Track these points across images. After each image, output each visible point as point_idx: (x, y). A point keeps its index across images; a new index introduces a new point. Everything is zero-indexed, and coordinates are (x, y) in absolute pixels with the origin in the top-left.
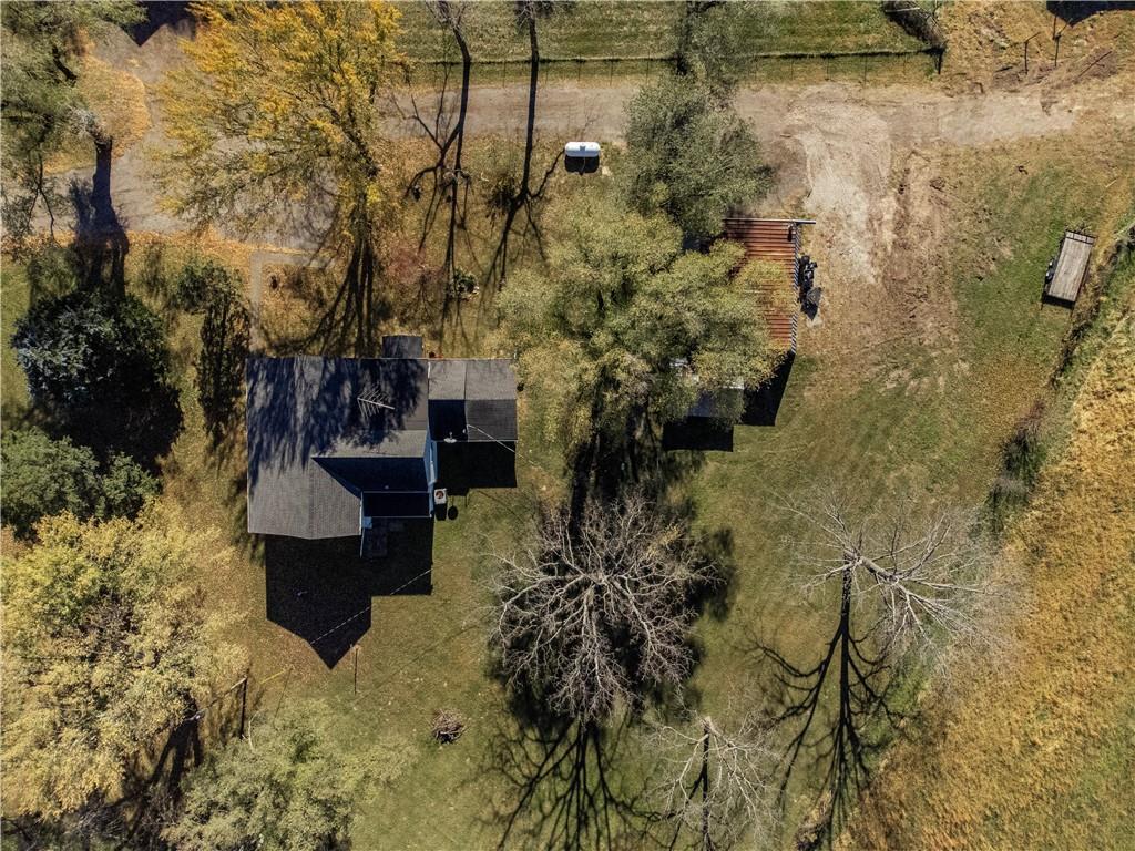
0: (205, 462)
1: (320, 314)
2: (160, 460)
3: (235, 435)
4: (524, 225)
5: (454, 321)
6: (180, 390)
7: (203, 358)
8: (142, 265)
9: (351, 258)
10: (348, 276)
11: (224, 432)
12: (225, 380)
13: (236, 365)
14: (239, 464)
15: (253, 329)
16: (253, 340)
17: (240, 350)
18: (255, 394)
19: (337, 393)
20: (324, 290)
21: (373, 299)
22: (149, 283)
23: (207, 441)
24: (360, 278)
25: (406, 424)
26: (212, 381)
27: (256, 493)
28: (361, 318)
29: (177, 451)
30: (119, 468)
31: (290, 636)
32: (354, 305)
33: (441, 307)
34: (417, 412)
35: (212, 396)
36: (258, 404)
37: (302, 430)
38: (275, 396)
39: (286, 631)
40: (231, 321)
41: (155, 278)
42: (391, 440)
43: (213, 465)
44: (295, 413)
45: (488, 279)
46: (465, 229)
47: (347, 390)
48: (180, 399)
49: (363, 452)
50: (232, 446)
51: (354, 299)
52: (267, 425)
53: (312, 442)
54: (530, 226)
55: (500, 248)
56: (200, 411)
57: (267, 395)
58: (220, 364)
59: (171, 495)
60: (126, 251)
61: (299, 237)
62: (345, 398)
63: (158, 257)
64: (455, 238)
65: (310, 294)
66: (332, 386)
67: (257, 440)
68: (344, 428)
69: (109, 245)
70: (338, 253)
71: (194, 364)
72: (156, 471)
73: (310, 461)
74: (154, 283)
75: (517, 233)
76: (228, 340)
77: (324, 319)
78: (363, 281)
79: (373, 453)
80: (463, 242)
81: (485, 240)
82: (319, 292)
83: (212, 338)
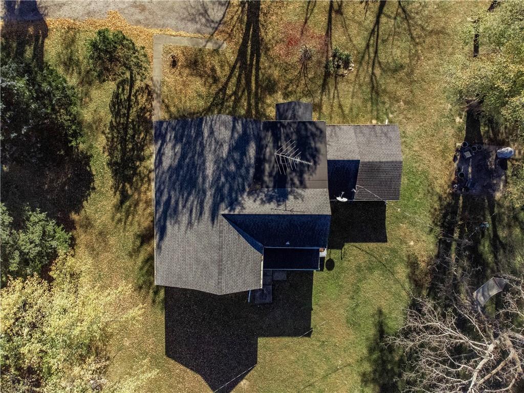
0: (113, 218)
1: (214, 89)
2: (74, 216)
3: (139, 194)
4: (395, 9)
5: (332, 95)
6: (91, 156)
7: (112, 127)
8: (59, 48)
9: (241, 40)
10: (238, 56)
11: (130, 192)
12: (130, 146)
13: (140, 134)
14: (142, 220)
15: (154, 103)
16: (155, 112)
17: (143, 120)
18: (163, 154)
19: (244, 153)
20: (218, 69)
21: (261, 76)
22: (65, 64)
23: (115, 200)
24: (249, 57)
25: (307, 183)
26: (119, 147)
27: (163, 247)
28: (249, 94)
29: (89, 208)
30: (35, 223)
31: (185, 372)
32: (243, 81)
33: (320, 82)
34: (317, 171)
35: (119, 161)
36: (166, 163)
37: (211, 187)
38: (183, 156)
39: (182, 367)
40: (135, 95)
41: (70, 59)
42: (296, 198)
43: (120, 220)
44: (204, 170)
45: (363, 57)
46: (342, 14)
47: (252, 151)
48: (91, 163)
49: (270, 209)
50: (137, 204)
51: (243, 76)
52: (174, 183)
53: (222, 200)
54: (400, 11)
55: (373, 30)
56: (108, 173)
57: (175, 155)
58: (126, 133)
59: (83, 247)
60: (45, 36)
61: (197, 23)
62: (250, 158)
63: (73, 41)
64: (333, 22)
65: (205, 72)
66: (240, 146)
67: (165, 198)
68: (249, 186)
69: (31, 30)
70: (230, 36)
71: (103, 133)
72: (69, 226)
73: (220, 217)
74: (70, 63)
75: (389, 17)
76: (133, 112)
77: (217, 93)
78: (252, 60)
79: (281, 210)
80: (339, 26)
81: (360, 23)
82: (213, 70)
83: (119, 110)
